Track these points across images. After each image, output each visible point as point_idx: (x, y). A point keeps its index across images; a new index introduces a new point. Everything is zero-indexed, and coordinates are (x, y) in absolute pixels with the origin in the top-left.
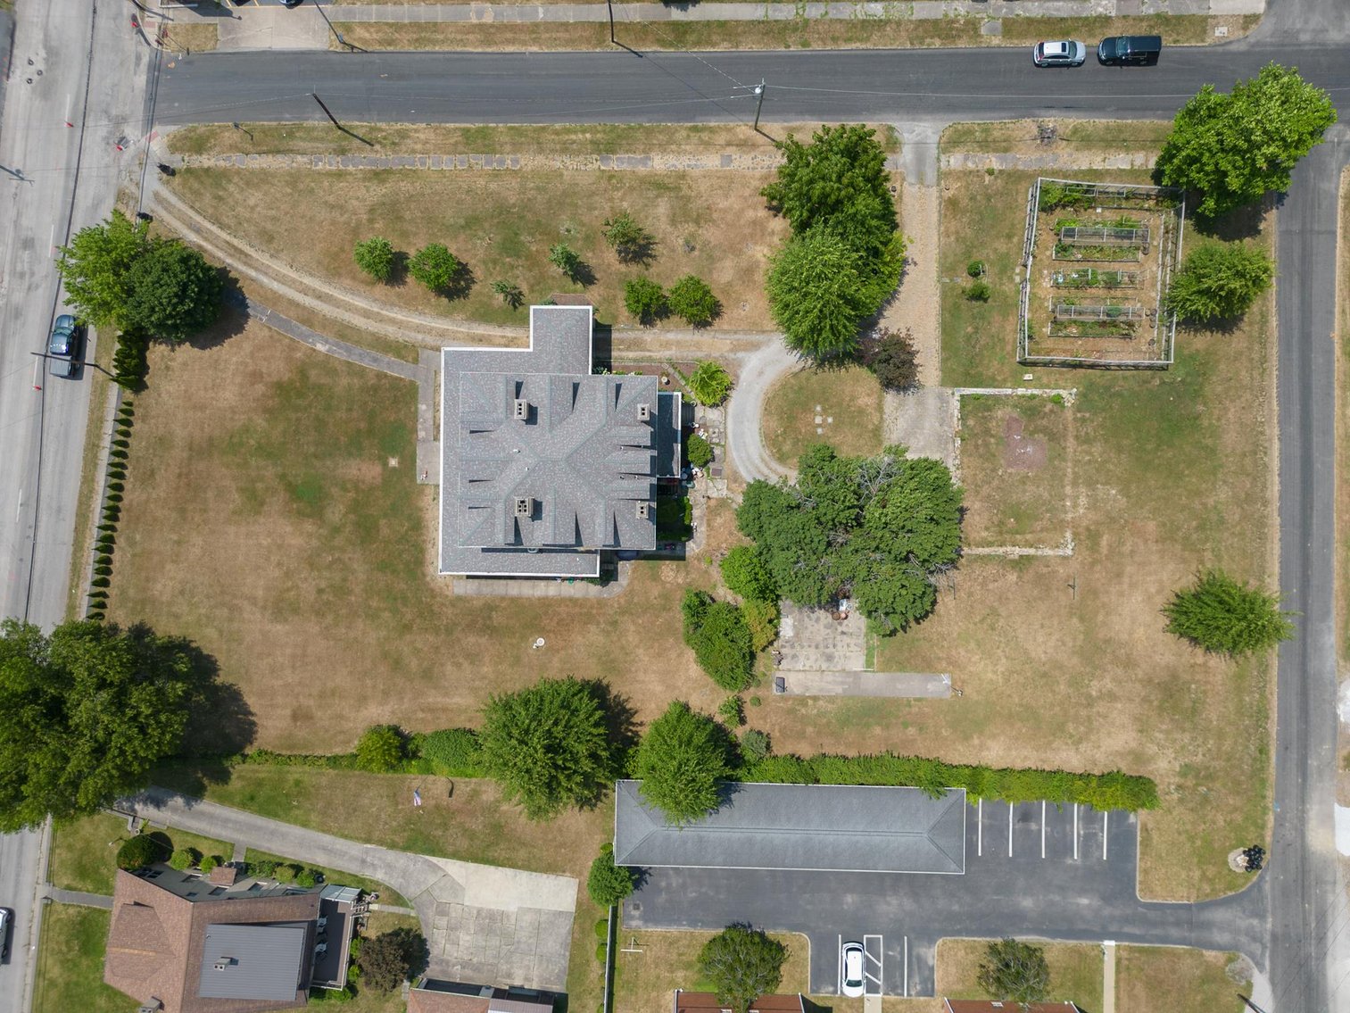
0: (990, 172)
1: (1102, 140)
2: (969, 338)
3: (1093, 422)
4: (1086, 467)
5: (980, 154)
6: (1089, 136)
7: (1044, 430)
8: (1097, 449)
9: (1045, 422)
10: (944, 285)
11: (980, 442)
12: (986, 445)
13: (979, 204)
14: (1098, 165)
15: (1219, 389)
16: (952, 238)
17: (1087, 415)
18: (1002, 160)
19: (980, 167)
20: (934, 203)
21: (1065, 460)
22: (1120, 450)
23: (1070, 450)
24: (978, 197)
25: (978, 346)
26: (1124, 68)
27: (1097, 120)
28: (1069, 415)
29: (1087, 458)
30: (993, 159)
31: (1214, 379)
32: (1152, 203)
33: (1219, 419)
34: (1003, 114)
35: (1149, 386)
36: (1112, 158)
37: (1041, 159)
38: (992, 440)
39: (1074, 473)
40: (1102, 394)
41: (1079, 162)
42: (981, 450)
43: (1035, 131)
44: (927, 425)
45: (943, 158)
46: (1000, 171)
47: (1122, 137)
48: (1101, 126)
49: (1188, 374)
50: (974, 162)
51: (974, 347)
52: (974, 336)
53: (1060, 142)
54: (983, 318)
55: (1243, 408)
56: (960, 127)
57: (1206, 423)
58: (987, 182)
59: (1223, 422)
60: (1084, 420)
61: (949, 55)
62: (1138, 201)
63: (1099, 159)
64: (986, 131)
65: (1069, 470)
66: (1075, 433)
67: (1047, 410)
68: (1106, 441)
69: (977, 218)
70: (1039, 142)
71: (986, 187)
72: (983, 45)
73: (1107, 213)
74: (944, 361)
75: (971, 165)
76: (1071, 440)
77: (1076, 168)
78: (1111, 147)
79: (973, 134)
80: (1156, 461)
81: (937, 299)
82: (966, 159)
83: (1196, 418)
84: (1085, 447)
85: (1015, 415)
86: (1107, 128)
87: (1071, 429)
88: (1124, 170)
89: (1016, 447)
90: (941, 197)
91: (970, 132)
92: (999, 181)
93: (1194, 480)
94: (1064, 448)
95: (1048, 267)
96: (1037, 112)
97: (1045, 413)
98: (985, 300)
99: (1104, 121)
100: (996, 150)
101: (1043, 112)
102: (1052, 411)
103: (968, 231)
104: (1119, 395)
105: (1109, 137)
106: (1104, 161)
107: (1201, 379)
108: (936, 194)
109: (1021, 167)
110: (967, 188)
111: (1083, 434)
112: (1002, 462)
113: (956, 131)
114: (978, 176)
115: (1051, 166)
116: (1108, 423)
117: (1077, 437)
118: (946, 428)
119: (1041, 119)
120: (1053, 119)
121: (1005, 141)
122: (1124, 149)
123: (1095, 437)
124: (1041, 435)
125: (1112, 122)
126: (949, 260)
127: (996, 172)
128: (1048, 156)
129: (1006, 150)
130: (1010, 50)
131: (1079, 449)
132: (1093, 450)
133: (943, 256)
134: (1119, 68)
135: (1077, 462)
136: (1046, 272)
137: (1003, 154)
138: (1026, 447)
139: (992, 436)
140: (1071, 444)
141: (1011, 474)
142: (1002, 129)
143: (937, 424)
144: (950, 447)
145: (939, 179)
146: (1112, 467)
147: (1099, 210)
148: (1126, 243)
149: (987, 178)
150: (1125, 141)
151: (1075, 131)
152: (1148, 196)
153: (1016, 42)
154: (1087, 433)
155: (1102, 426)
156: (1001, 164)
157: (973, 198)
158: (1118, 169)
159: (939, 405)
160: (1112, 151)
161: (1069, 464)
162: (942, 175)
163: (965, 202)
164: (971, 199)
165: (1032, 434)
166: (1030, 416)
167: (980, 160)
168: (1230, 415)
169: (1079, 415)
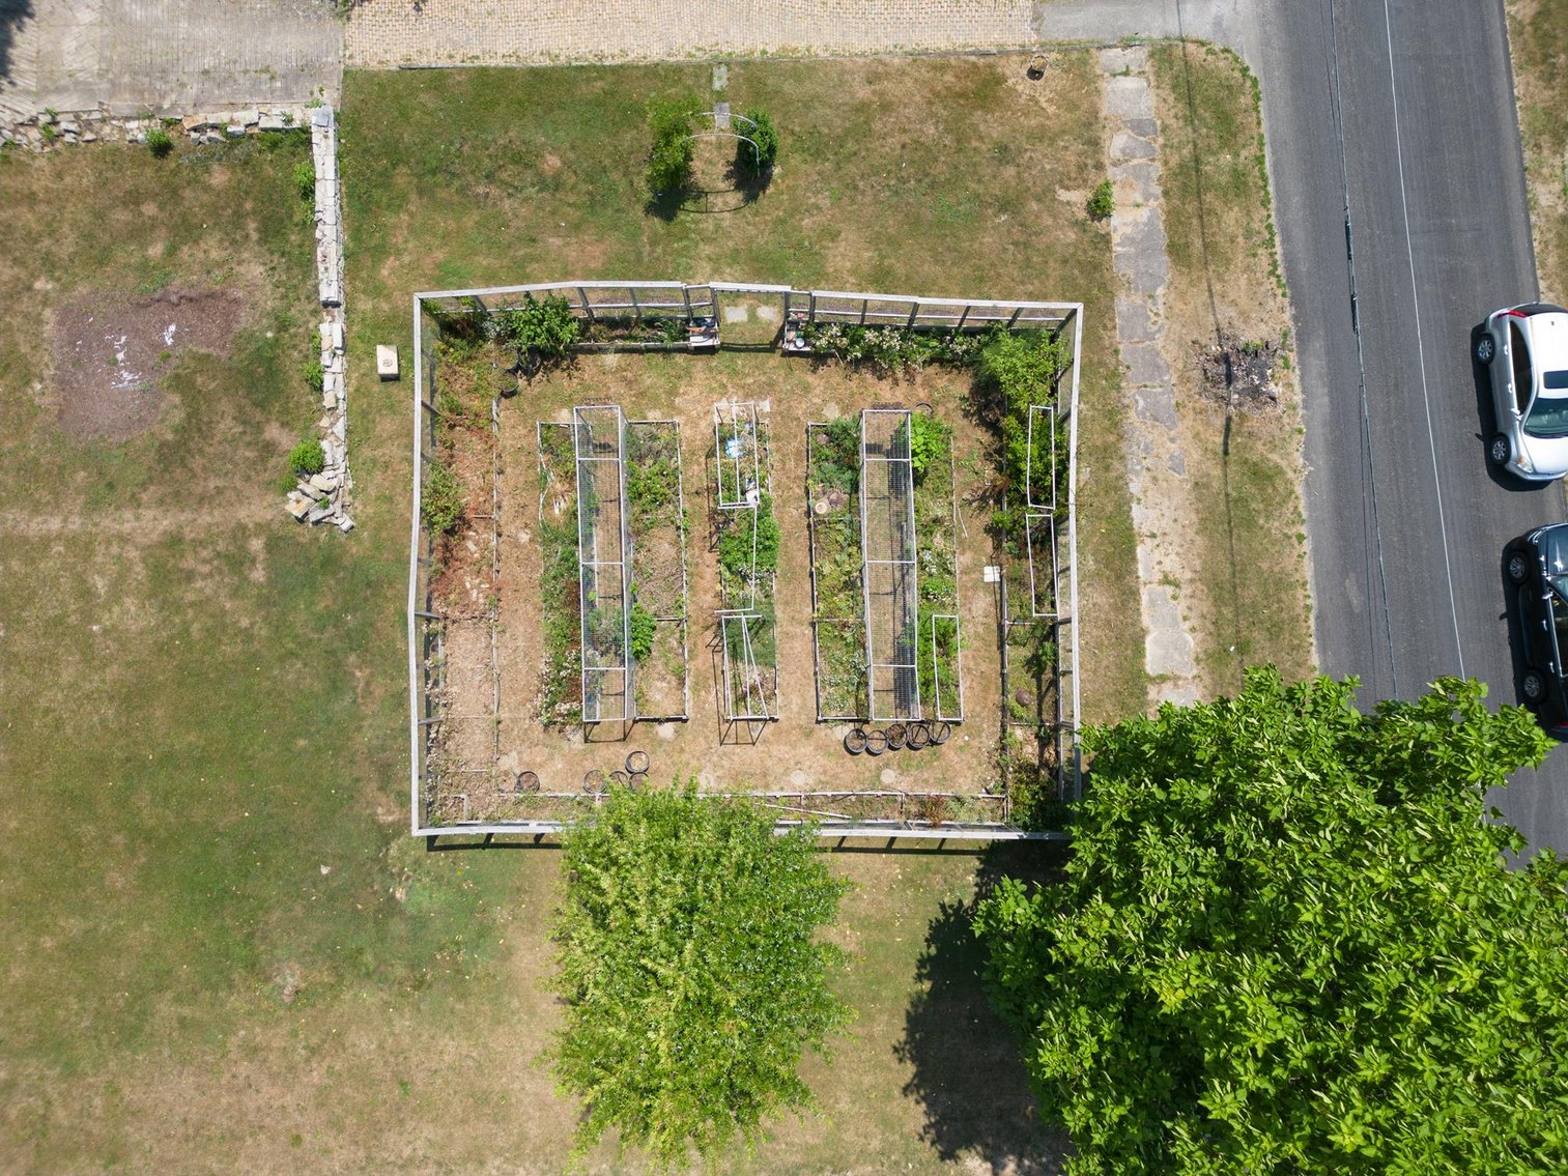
0: (1099, 208)
1: (1238, 569)
2: (523, 158)
3: (235, 593)
4: (66, 582)
5: (1158, 169)
6: (1250, 524)
7: (195, 427)
8: (133, 615)
9: (227, 426)
10: (704, 71)
11: (149, 209)
12: (140, 233)
13: (986, 171)
14: (1149, 561)
15: (363, 1042)
16: (863, 93)
17: (259, 575)
18: (1142, 244)
19: (1111, 173)
20: (984, 36)
21: (94, 505)
22: (133, 697)
23: (127, 521)
24: (1010, 171)
25: (494, 191)
26: (1504, 625)
27: (1307, 546)
28: (256, 510)
29: (100, 584)
30: (1143, 215)
31: (403, 1023)
32: (1030, 752)
33: (252, 1051)
34: (1299, 234)
35: (371, 789)
36: (1181, 607)
37: (1155, 368)
38: (156, 250)
39: (46, 542)
40: (338, 622)
41: (1153, 496)
42: (121, 216)
43: (1251, 336)
44: (206, 31)
45: (1137, 56)
46: (1106, 239)
47: (1258, 636)
48: (1288, 563)
49: (419, 922)
50: (1128, 155)
51: (490, 177)
52: (529, 175)
53: (1220, 422)
54: (594, 203)
55: (297, 1140)
56: (1245, 101)
57: (236, 1002)
58: (1064, 195)
59: (244, 1068)
60: (238, 562)
61: (1484, 48)
62: (1031, 699)
63: (1172, 564)
64: (1239, 185)
65: (55, 524)
66: (189, 535)
67: (273, 432)
68: (161, 649)
69: (940, 170)
70: (1214, 349)
71: (1045, 196)
72: (1528, 154)
73: (982, 604)
74: (438, 79)
75: (1116, 143)
76: (166, 524)
77: (1135, 487)
78: (1218, 601)
79: (1226, 143)
80: (89, 830)
81: (655, 53)
82: (1138, 127)
83: (252, 966)
84: (140, 571)
85: (245, 320)
86: (1281, 584)
87: (205, 518)
88: (1139, 651)
89: (135, 332)
90: (1004, 53)
91: (1228, 130)
92: (1072, 236)
93: (17, 973)
94: (135, 502)
95: (784, 416)
96: (1318, 345)
97: (259, 428)
98: (652, 209)
99: (1308, 570)
100: (1175, 220)
101: (1318, 364)
102: (269, 448)
103: (894, 141)
104: (337, 682)
105: (1251, 593)
106: (1166, 580)
107: (400, 971)
108: (1012, 41)
109: (1123, 303)
110: (1040, 135)
111: (189, 563)
112: (83, 289)
113: (1232, 90)
114: (1082, 168)
115: (1137, 401)
116: (230, 649)
117: (174, 542)
118: (193, 90)
119: (1293, 357)
120: (1298, 398)
121: (1206, 246)
122: (1211, 645)
123: (178, 608)
124: (178, 417)
125: (1308, 597)
126: (788, 87)
127: (1101, 226)
128: (1167, 390)
129: (1178, 251)
130: (1520, 243)
131: (133, 554)
132: (130, 603)
133: (801, 69)
134: (1502, 608)
135: (81, 547)
136: (766, 406)
137: (1163, 242)
138: (135, 365)
139: (172, 251)
140: (150, 522)
141: (39, 321)
142: (1248, 234)
143: (208, 62)
144: (123, 104)
145: (1064, 48)
146: (67, 675)
147: (991, 574)
148: (881, 674)
149: (1078, 197)
150: (1243, 648)
151: (1263, 475)
152: (1047, 738)
153: (1552, 260)
154: (190, 576)
155: (219, 627)
156: (1128, 240)
157: (1004, 153)
158: (1144, 632)
159: (277, 68)
160: (1206, 607)
161: (75, 524)
162: (1079, 61)
163: (991, 126)
164: (1004, 149)
165: (181, 383)
166: (251, 374)
167: (1137, 173)
168: (268, 1091)
169: (256, 545)
